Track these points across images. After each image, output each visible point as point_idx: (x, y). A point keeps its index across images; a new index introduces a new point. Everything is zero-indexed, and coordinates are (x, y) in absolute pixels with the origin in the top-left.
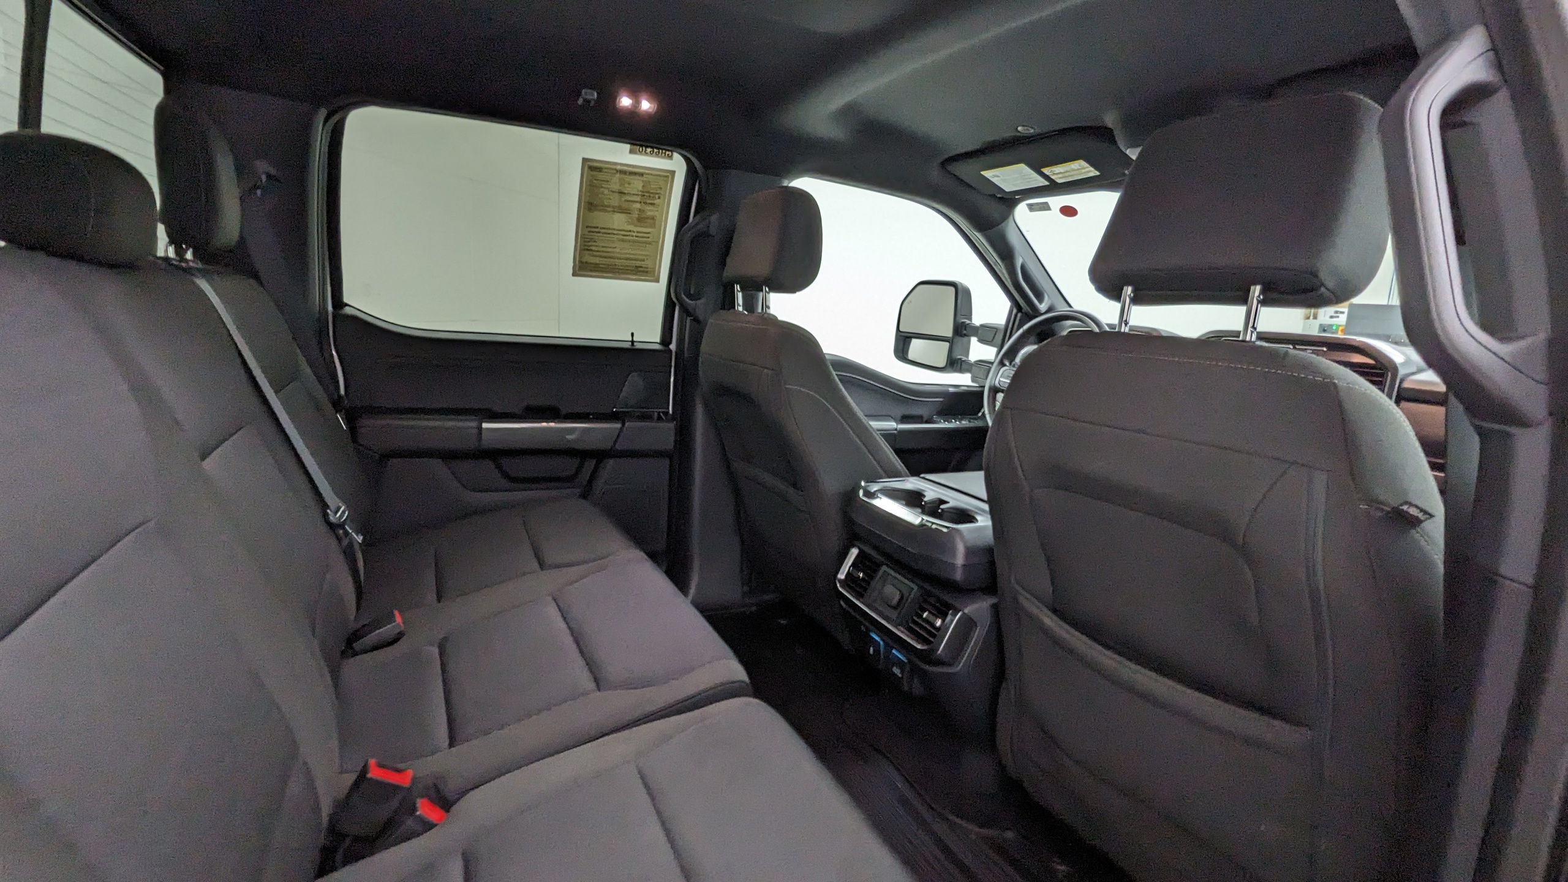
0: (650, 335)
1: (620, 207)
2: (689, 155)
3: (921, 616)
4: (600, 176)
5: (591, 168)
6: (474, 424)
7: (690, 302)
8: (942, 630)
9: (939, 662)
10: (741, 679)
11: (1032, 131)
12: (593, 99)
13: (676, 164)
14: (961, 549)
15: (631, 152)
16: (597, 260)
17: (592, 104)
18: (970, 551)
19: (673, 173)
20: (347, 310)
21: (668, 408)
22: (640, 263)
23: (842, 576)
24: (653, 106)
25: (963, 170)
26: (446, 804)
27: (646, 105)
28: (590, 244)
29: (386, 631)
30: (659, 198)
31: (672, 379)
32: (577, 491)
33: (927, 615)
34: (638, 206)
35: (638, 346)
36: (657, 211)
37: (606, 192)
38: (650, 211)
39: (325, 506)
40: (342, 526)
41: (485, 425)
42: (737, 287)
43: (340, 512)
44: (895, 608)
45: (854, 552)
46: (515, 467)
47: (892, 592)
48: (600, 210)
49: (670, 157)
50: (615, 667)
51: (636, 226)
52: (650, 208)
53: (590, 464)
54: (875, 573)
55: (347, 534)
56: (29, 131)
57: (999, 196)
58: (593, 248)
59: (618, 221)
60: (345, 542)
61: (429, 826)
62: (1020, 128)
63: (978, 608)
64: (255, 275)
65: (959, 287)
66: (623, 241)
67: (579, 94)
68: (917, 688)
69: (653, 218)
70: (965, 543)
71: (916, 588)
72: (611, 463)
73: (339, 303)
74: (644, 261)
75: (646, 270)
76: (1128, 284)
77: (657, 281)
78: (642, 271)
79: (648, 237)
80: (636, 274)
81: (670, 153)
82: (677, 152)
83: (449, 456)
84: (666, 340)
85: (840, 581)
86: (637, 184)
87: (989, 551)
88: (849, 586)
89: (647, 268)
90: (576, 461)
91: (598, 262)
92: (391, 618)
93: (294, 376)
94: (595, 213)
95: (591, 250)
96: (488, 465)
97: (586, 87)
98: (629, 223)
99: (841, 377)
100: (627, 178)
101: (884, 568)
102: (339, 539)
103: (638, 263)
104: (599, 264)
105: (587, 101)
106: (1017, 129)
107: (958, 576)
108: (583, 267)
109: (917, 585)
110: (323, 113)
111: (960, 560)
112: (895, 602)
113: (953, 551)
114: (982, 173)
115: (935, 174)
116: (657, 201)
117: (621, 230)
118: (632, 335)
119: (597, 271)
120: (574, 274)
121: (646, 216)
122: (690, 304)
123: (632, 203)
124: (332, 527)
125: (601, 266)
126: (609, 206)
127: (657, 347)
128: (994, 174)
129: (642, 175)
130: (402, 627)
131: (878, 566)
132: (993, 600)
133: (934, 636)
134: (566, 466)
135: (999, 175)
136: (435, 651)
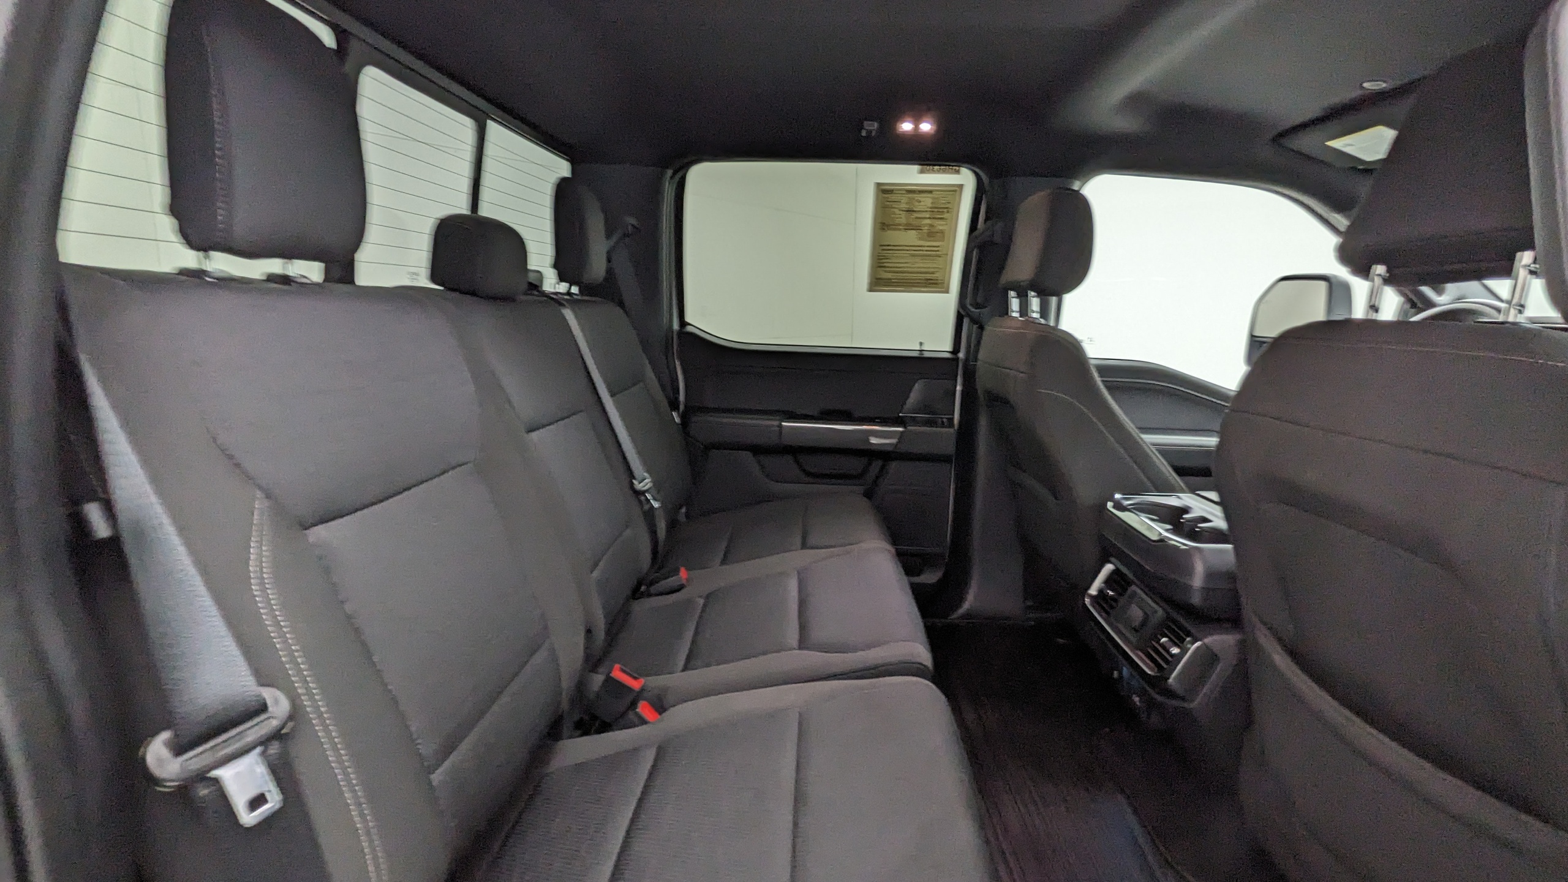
0: (940, 343)
1: (908, 225)
2: (977, 170)
3: (1158, 641)
4: (893, 197)
5: (884, 191)
6: (776, 423)
7: (973, 310)
8: (1178, 658)
9: (1170, 693)
10: (925, 663)
11: (1384, 85)
12: (874, 130)
13: (965, 179)
14: (1199, 568)
15: (922, 172)
16: (889, 276)
17: (873, 134)
18: (1210, 575)
19: (961, 186)
20: (689, 329)
21: (953, 415)
22: (930, 275)
23: (1093, 591)
24: (933, 127)
25: (1305, 142)
26: (660, 708)
27: (926, 127)
28: (884, 261)
29: (672, 582)
30: (948, 212)
31: (959, 388)
32: (861, 489)
33: (1166, 642)
34: (928, 221)
35: (927, 355)
36: (946, 224)
37: (897, 211)
38: (940, 225)
39: (631, 475)
40: (643, 493)
41: (784, 424)
42: (1012, 293)
43: (644, 483)
44: (1136, 630)
45: (1109, 568)
46: (813, 463)
47: (1136, 613)
48: (891, 229)
49: (958, 172)
50: (820, 632)
51: (926, 241)
52: (939, 223)
53: (877, 465)
54: (1125, 592)
55: (648, 501)
56: (474, 215)
57: (1361, 167)
58: (885, 264)
59: (910, 238)
60: (646, 507)
61: (644, 722)
62: (1366, 85)
63: (1221, 641)
64: (621, 304)
65: (1333, 280)
66: (913, 256)
67: (862, 128)
68: (1155, 719)
69: (942, 232)
70: (1205, 562)
71: (1160, 612)
72: (894, 466)
73: (683, 323)
74: (933, 273)
75: (936, 282)
76: (1378, 262)
77: (947, 292)
78: (934, 284)
79: (938, 251)
80: (926, 287)
81: (957, 168)
82: (963, 167)
83: (757, 450)
84: (956, 350)
85: (1091, 597)
86: (927, 202)
87: (1231, 577)
88: (1099, 604)
89: (937, 280)
90: (864, 460)
91: (890, 277)
92: (676, 571)
93: (637, 379)
94: (889, 232)
95: (884, 267)
96: (789, 459)
97: (866, 119)
98: (920, 239)
99: (1109, 384)
100: (917, 196)
101: (1134, 588)
102: (640, 502)
103: (928, 276)
104: (891, 279)
105: (869, 132)
106: (1361, 84)
107: (1196, 600)
108: (878, 283)
109: (1164, 609)
110: (670, 172)
111: (1198, 581)
112: (1136, 624)
113: (1189, 571)
114: (1326, 143)
115: (1265, 152)
116: (946, 216)
117: (911, 246)
118: (921, 344)
119: (889, 285)
120: (871, 290)
121: (935, 231)
122: (973, 312)
123: (922, 220)
124: (638, 494)
125: (893, 281)
126: (900, 225)
127: (948, 355)
128: (1344, 142)
129: (930, 192)
130: (684, 582)
131: (1129, 583)
132: (1238, 637)
133: (1167, 662)
134: (853, 465)
135: (1354, 144)
136: (701, 601)
